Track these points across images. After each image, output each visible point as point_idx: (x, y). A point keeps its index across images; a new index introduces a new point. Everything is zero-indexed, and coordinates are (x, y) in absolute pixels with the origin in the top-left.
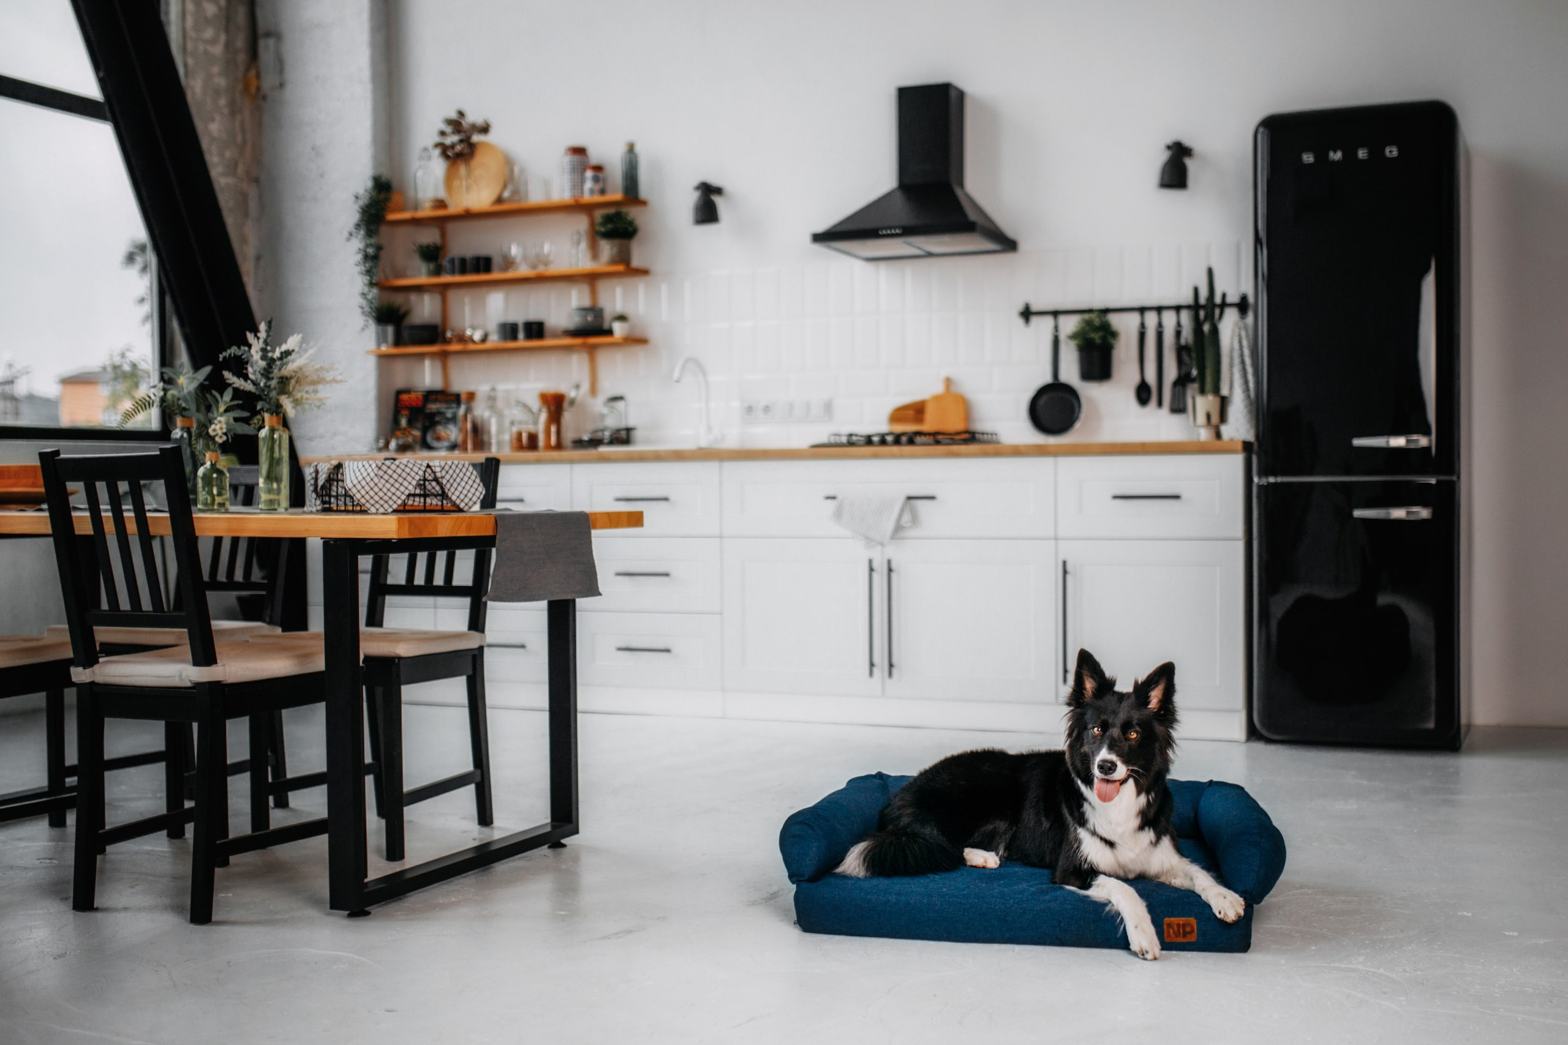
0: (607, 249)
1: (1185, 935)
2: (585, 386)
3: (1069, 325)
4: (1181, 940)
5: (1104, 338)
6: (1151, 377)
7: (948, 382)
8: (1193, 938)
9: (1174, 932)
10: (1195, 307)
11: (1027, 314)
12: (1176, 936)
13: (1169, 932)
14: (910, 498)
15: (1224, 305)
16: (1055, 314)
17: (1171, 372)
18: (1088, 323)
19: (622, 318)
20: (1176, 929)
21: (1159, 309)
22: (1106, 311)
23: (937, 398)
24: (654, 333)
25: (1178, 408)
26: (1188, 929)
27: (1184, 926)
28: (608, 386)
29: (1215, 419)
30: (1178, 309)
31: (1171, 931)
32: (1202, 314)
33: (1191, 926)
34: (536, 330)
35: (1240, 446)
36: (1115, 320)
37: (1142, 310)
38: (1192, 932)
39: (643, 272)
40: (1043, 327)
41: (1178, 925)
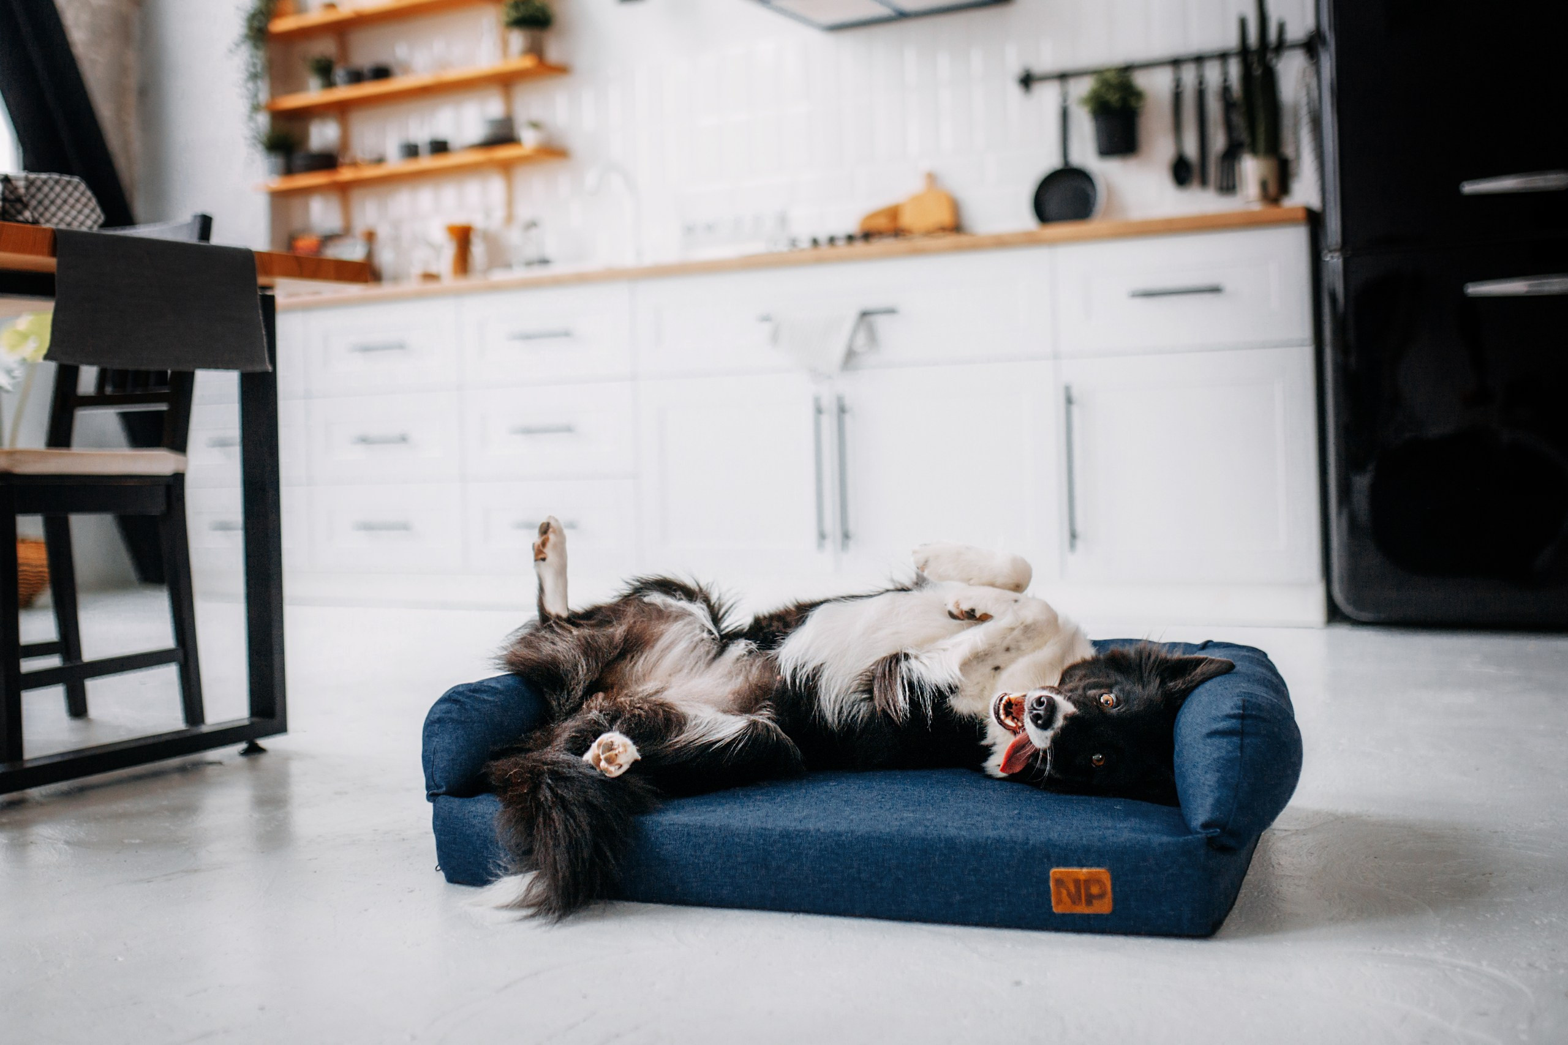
0: (517, 40)
1: (1089, 902)
2: (499, 214)
3: (1083, 87)
4: (1082, 909)
5: (1124, 101)
6: (1191, 149)
7: (932, 178)
8: (1104, 907)
9: (1069, 894)
10: (1244, 52)
11: (1027, 81)
12: (1074, 903)
13: (1059, 893)
14: (865, 314)
15: (1281, 46)
16: (1063, 77)
17: (1218, 142)
18: (1105, 84)
19: (535, 125)
20: (1072, 889)
21: (1199, 60)
22: (1127, 69)
23: (917, 200)
24: (576, 142)
25: (1228, 186)
26: (1095, 890)
27: (1087, 882)
28: (524, 211)
29: (1273, 189)
30: (1223, 56)
31: (1064, 892)
32: (1255, 59)
33: (1098, 881)
34: (440, 147)
35: (1301, 214)
36: (1142, 80)
37: (1176, 63)
38: (1101, 896)
39: (561, 70)
40: (1048, 96)
41: (1077, 882)
